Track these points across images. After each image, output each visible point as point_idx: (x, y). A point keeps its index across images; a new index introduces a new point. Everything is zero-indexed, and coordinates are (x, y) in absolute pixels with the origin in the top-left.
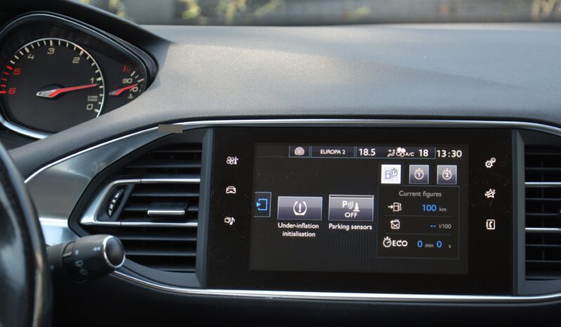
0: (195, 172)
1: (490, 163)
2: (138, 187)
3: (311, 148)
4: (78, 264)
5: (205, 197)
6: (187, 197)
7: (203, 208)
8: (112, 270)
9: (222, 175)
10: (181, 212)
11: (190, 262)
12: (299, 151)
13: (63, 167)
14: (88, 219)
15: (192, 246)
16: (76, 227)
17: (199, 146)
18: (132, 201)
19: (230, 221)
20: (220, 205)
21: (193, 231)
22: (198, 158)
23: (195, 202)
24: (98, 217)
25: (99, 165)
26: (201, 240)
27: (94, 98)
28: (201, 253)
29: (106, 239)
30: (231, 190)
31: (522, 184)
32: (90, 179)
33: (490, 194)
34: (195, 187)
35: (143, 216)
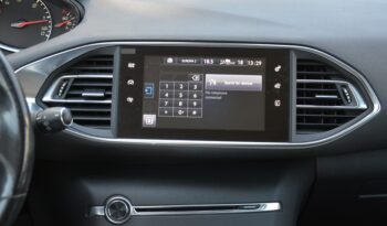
0: (110, 72)
1: (277, 69)
2: (76, 80)
3: (177, 59)
4: (46, 124)
5: (115, 86)
6: (106, 86)
7: (115, 92)
8: (64, 127)
9: (125, 74)
10: (102, 94)
11: (107, 123)
12: (170, 60)
13: (31, 67)
14: (48, 98)
15: (109, 114)
16: (40, 103)
17: (112, 56)
18: (73, 88)
19: (130, 100)
20: (125, 91)
21: (109, 105)
22: (111, 63)
23: (109, 89)
24: (53, 97)
25: (53, 67)
26: (114, 111)
28: (113, 118)
29: (62, 110)
30: (131, 82)
31: (295, 81)
32: (47, 76)
33: (277, 86)
34: (110, 80)
35: (79, 96)
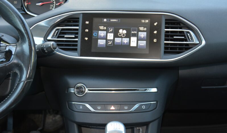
0: (77, 25)
1: (155, 24)
2: (62, 29)
3: (108, 19)
4: (45, 49)
5: (80, 32)
6: (75, 32)
7: (80, 35)
8: (54, 51)
9: (84, 26)
10: (74, 36)
11: (76, 50)
12: (105, 20)
13: (42, 23)
14: (49, 38)
15: (76, 45)
16: (46, 40)
17: (78, 18)
18: (61, 33)
19: (86, 39)
20: (84, 35)
21: (77, 41)
22: (78, 21)
23: (77, 33)
24: (52, 38)
25: (52, 23)
26: (79, 44)
27: (52, 6)
28: (79, 47)
29: (52, 43)
30: (87, 30)
31: (164, 30)
32: (50, 27)
33: (155, 32)
34: (77, 30)
35: (63, 37)
